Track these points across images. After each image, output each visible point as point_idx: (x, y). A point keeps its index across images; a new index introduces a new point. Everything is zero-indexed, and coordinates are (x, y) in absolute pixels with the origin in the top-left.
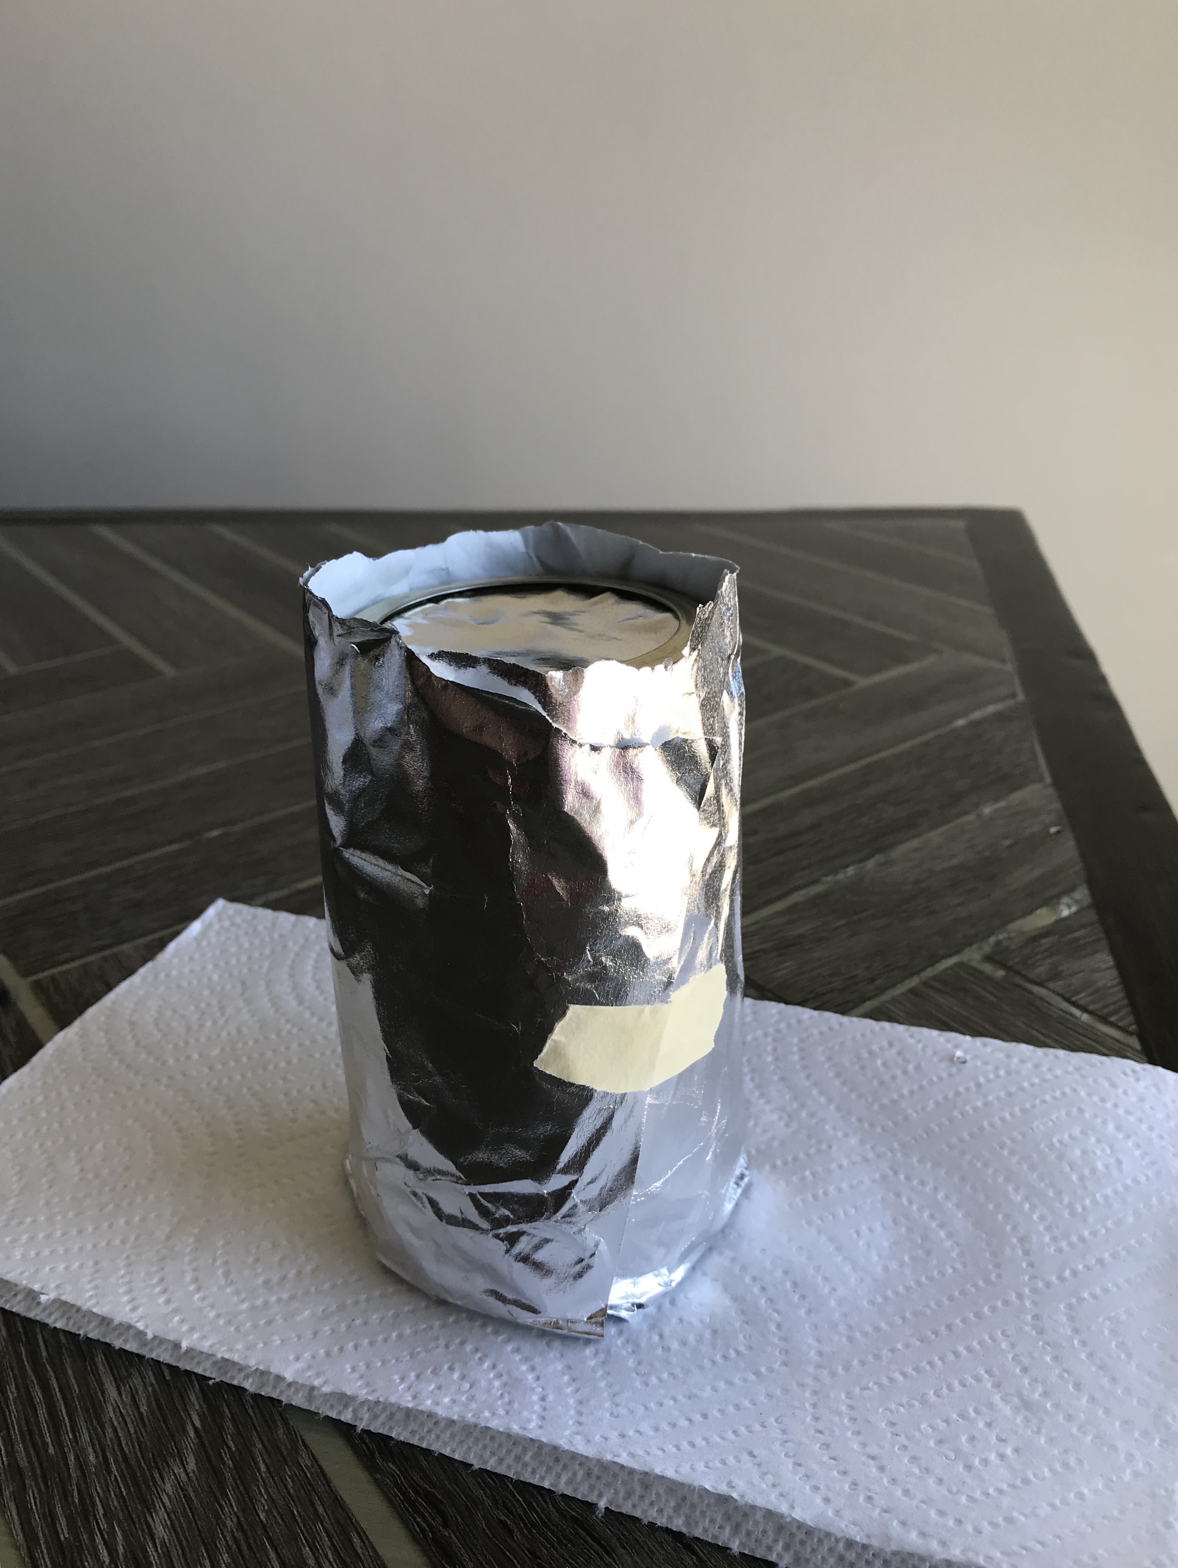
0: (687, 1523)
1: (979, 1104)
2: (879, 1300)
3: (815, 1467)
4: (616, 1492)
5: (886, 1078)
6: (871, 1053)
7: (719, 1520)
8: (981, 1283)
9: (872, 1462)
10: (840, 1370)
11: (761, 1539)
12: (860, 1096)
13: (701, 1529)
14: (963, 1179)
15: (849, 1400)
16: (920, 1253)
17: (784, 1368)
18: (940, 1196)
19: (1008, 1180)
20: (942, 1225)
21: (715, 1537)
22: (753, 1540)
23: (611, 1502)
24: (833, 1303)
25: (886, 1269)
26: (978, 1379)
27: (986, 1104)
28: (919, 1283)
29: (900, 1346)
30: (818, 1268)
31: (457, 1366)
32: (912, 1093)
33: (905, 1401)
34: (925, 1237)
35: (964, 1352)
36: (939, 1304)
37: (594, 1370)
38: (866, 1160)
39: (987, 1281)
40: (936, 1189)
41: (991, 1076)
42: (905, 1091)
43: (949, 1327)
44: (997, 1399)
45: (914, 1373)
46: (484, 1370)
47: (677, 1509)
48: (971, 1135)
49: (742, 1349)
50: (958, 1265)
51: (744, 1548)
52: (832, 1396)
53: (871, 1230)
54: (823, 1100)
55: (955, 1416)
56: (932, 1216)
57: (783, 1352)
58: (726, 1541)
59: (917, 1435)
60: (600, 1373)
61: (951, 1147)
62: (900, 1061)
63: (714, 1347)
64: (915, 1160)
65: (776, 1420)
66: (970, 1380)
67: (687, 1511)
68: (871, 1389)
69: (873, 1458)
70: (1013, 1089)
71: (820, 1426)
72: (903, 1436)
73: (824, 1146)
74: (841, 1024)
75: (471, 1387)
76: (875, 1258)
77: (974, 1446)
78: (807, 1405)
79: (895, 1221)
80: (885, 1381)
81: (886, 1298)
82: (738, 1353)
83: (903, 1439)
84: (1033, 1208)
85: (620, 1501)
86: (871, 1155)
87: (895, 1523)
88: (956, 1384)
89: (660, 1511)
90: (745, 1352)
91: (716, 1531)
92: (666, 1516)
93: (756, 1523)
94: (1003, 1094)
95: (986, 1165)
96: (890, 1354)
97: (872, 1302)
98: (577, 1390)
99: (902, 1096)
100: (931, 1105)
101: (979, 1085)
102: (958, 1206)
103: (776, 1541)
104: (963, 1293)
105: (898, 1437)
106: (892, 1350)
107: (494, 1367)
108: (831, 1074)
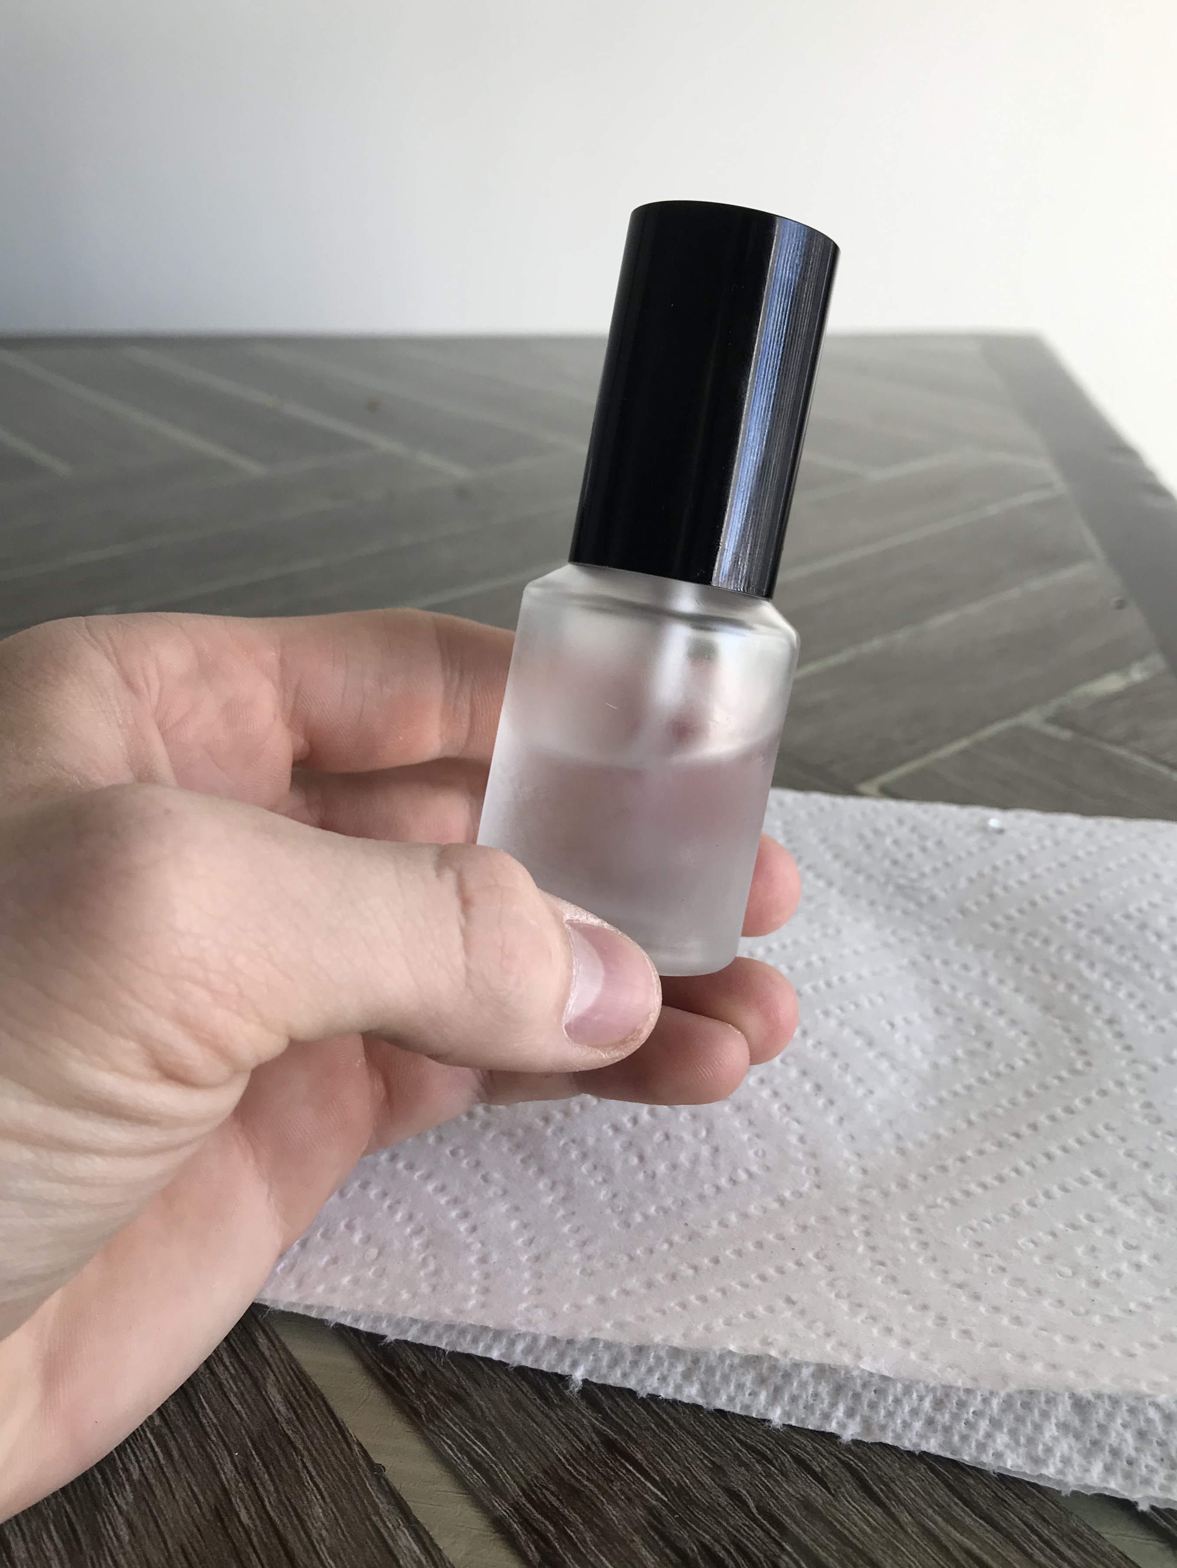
0: (704, 1391)
1: (1025, 877)
2: (932, 1102)
3: (881, 1304)
4: (597, 1359)
5: (901, 857)
6: (876, 832)
7: (748, 1384)
8: (1064, 1074)
9: (960, 1291)
10: (893, 1187)
11: (812, 1405)
12: (870, 877)
13: (724, 1398)
14: (1019, 960)
15: (912, 1222)
16: (978, 1046)
17: (816, 1190)
18: (992, 980)
19: (1078, 957)
20: (1001, 1012)
21: (747, 1407)
22: (801, 1407)
23: (591, 1372)
24: (870, 1108)
25: (935, 1066)
26: (1084, 1182)
27: (1034, 877)
28: (982, 1081)
29: (969, 1153)
30: (845, 1067)
31: (358, 1222)
32: (936, 870)
33: (989, 1215)
34: (979, 1028)
35: (1058, 1153)
36: (1014, 1103)
37: (552, 1209)
38: (887, 945)
39: (1074, 1071)
40: (985, 974)
41: (1035, 847)
42: (927, 869)
43: (1034, 1127)
44: (1113, 1201)
45: (996, 1183)
46: (397, 1224)
47: (687, 1376)
48: (1021, 911)
49: (754, 1169)
50: (1030, 1057)
51: (790, 1418)
52: (888, 1218)
53: (907, 1021)
54: (821, 884)
55: (1061, 1226)
56: (986, 1004)
57: (813, 1172)
58: (762, 1411)
59: (1015, 1252)
60: (561, 1212)
61: (995, 925)
62: (915, 838)
63: (715, 1166)
64: (951, 943)
65: (817, 1256)
66: (1073, 1184)
67: (703, 1376)
68: (941, 1207)
69: (960, 1286)
70: (1065, 859)
71: (878, 1256)
72: (996, 1256)
73: (831, 931)
74: (834, 805)
75: (380, 1254)
76: (918, 1054)
77: (1096, 1257)
78: (856, 1233)
79: (937, 1011)
80: (958, 1195)
81: (941, 1101)
82: (750, 1175)
83: (996, 1260)
84: (1117, 984)
85: (604, 1371)
86: (892, 940)
87: (1008, 1356)
88: (1055, 1191)
89: (663, 1379)
90: (760, 1173)
91: (747, 1399)
92: (672, 1385)
93: (803, 1385)
94: (1053, 865)
95: (1046, 941)
96: (959, 1164)
97: (923, 1106)
98: (531, 1241)
99: (923, 875)
100: (963, 883)
101: (1021, 858)
102: (1017, 990)
103: (833, 1405)
104: (1044, 1087)
105: (989, 1259)
106: (963, 1160)
107: (411, 1217)
108: (828, 857)
